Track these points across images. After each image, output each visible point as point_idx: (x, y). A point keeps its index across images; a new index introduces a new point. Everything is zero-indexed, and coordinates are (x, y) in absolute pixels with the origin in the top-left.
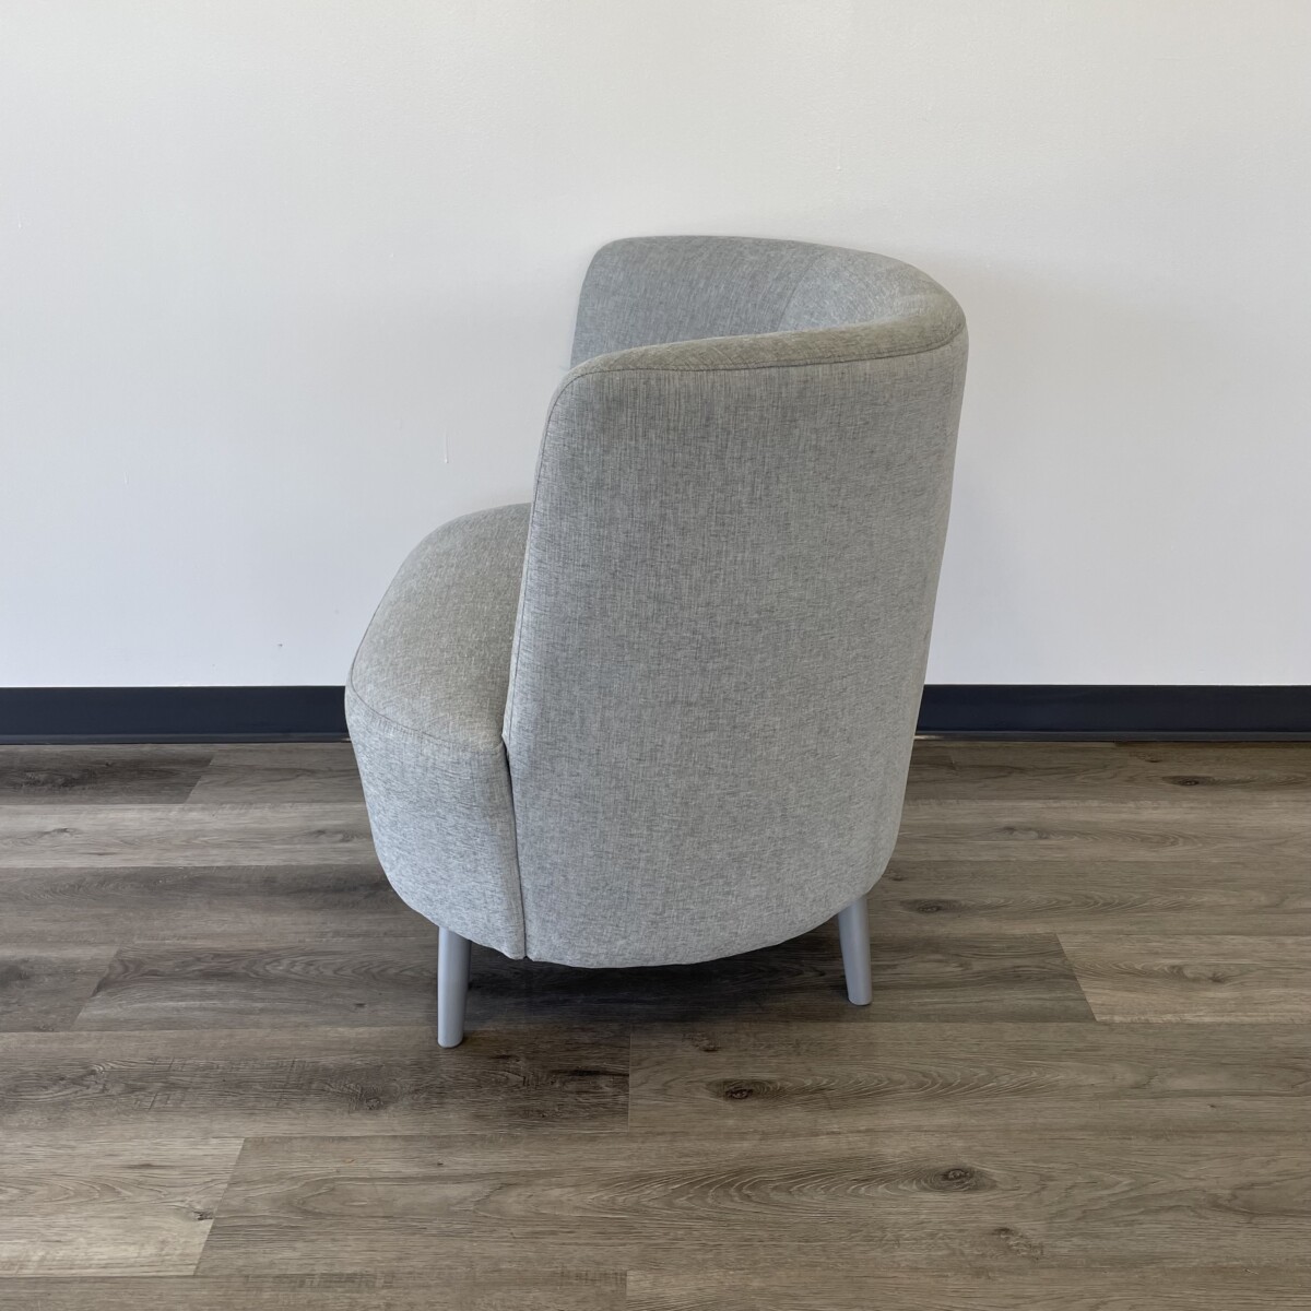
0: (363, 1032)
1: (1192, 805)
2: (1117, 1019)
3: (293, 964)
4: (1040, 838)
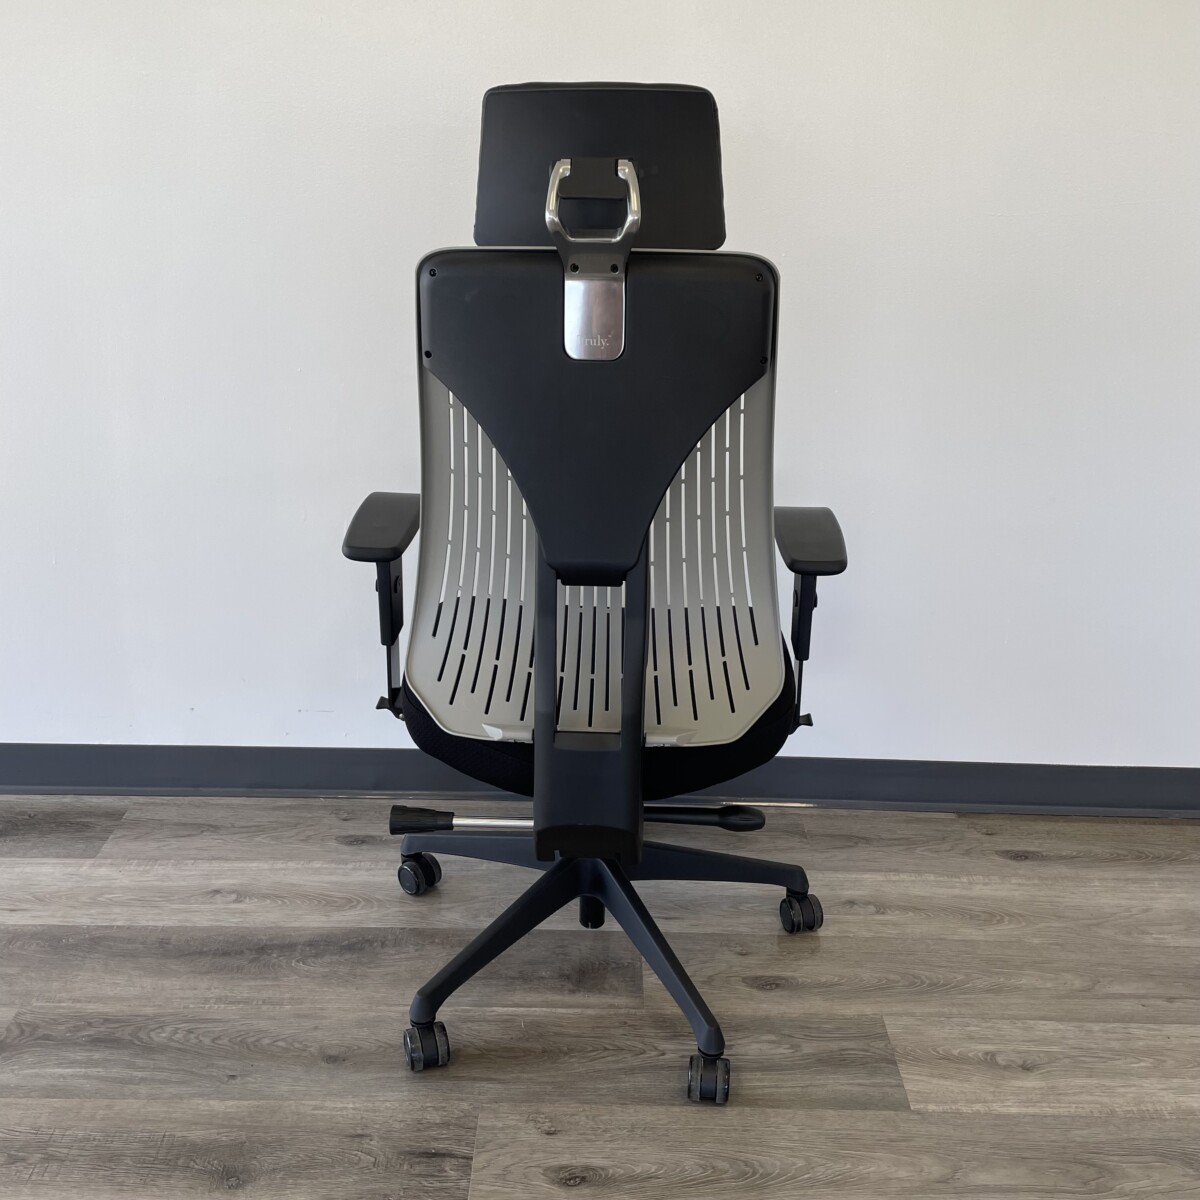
0: (230, 1105)
1: (1020, 881)
2: (931, 1107)
3: (175, 1032)
4: (878, 912)
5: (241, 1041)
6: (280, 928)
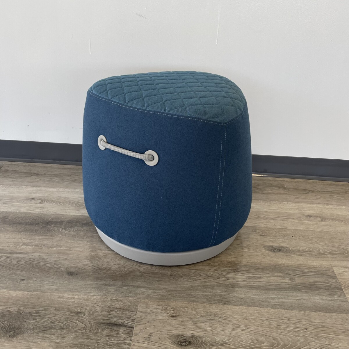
0: (19, 294)
4: (322, 221)
5: (30, 263)
6: (57, 214)
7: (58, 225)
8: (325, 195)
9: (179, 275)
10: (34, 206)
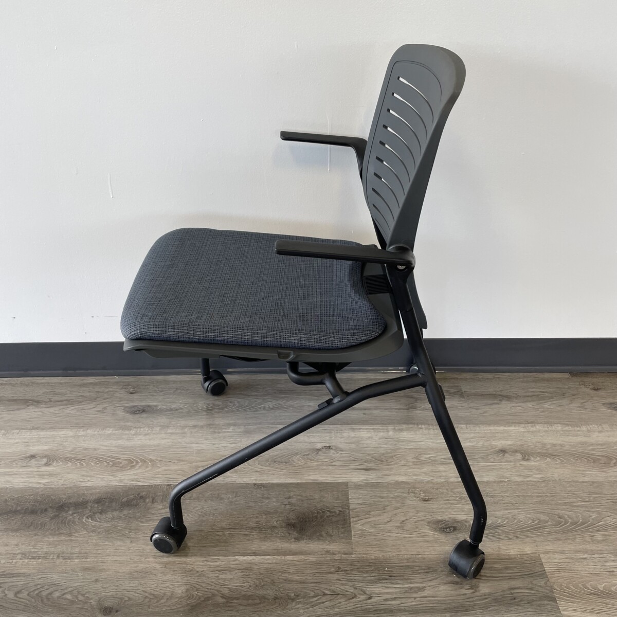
6: (77, 487)
7: (80, 511)
8: (529, 404)
9: (288, 595)
10: (35, 473)
